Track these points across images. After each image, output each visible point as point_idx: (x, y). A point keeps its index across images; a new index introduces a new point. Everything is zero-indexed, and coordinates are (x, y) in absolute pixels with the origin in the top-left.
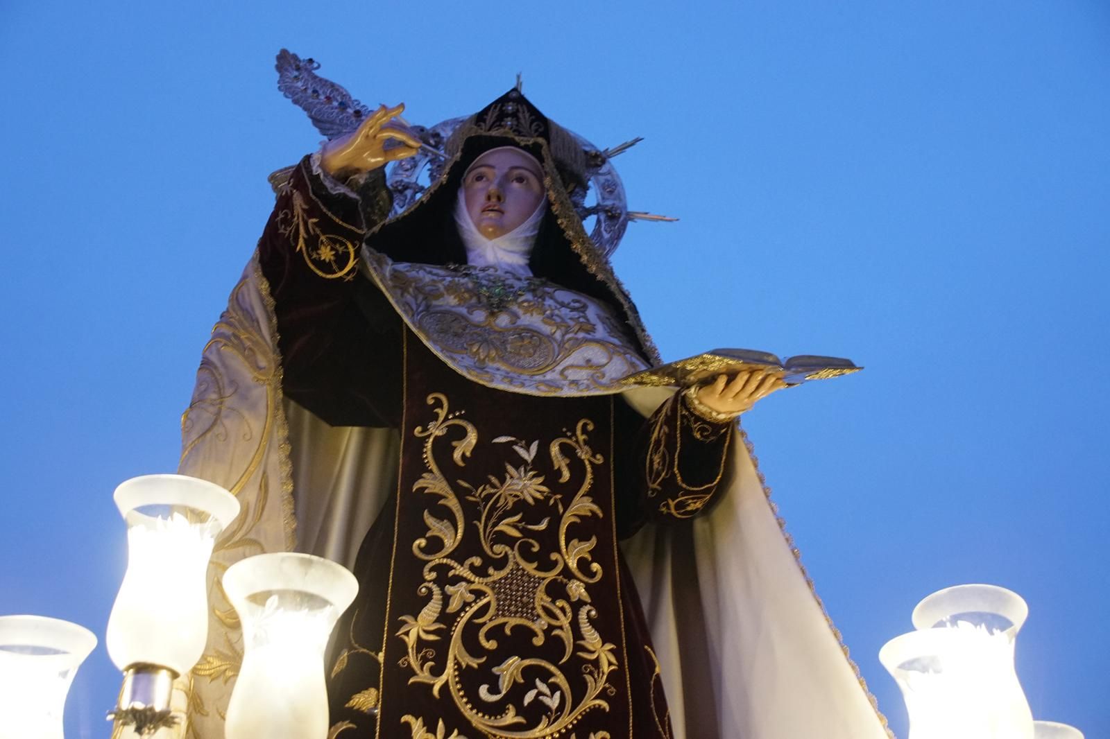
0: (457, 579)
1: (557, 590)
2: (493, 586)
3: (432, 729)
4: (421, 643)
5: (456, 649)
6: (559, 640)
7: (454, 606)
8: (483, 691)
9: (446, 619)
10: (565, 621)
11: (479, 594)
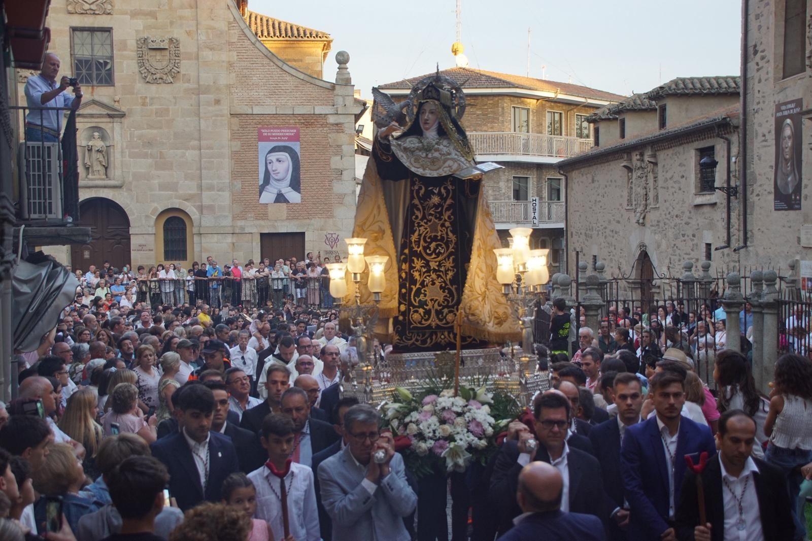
0: (422, 226)
1: (443, 225)
2: (429, 226)
3: (418, 260)
4: (415, 241)
5: (422, 242)
6: (443, 237)
7: (421, 232)
8: (428, 251)
9: (420, 235)
10: (444, 232)
11: (426, 229)
